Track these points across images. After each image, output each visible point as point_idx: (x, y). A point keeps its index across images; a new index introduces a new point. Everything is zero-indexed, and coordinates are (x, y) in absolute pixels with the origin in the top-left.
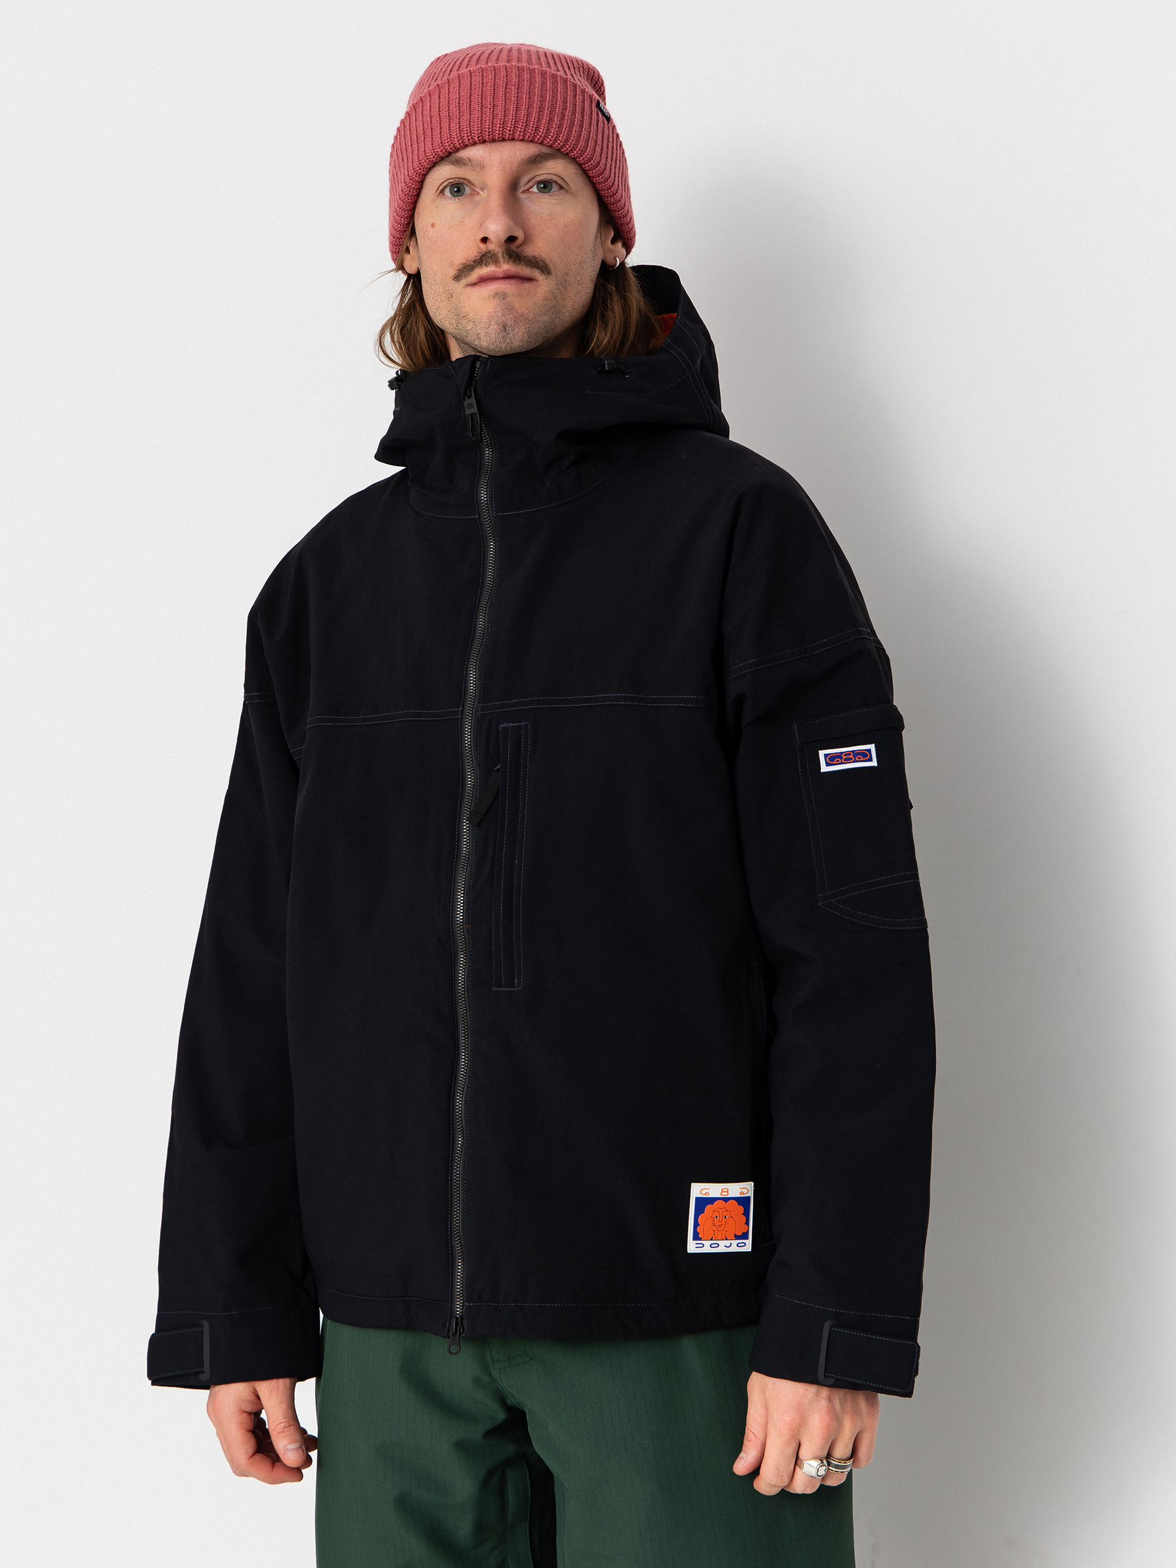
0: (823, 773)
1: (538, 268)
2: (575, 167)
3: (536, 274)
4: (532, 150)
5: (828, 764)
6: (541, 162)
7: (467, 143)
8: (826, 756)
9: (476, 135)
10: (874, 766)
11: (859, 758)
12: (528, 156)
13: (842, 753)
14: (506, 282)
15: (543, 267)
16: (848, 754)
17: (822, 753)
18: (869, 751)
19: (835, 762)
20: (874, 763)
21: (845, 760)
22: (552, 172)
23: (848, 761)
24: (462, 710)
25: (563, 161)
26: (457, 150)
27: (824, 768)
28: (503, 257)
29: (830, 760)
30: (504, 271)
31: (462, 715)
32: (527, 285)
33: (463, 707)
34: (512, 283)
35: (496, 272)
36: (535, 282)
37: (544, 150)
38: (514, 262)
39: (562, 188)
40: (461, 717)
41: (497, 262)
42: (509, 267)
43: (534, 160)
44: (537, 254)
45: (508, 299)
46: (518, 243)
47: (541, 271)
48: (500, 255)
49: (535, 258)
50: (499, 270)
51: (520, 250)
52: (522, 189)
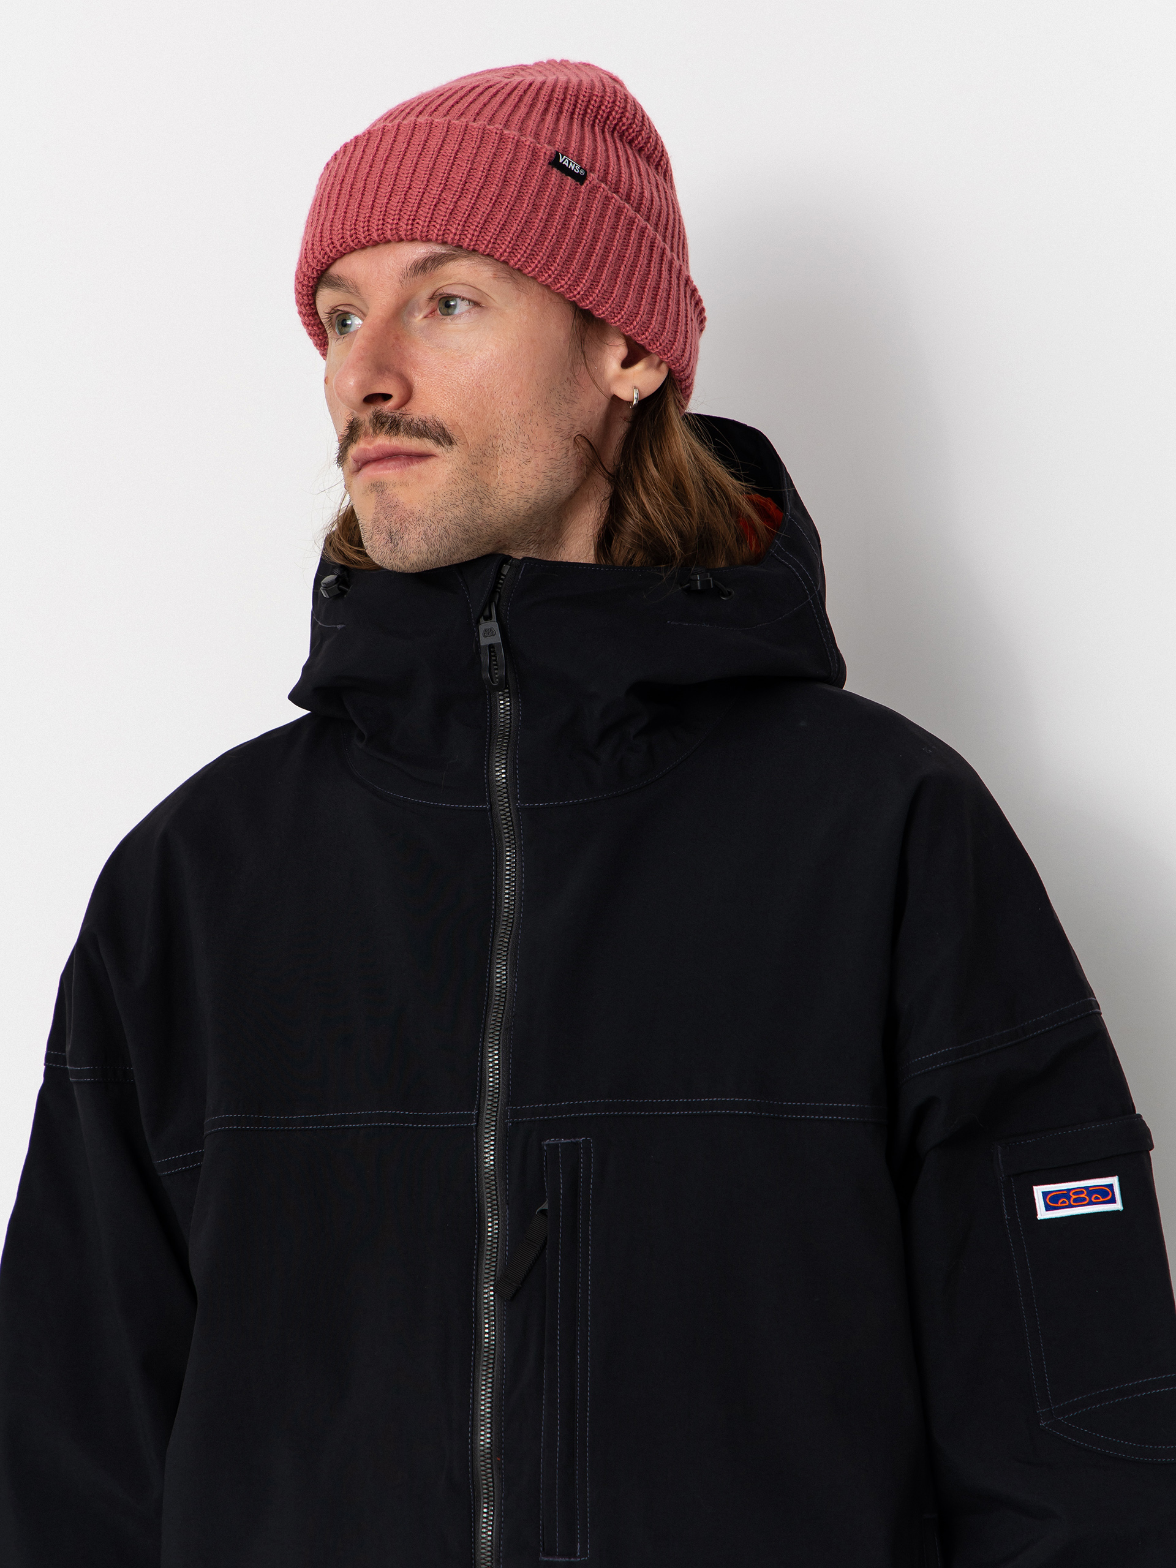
0: (1041, 1220)
1: (431, 438)
2: (492, 269)
3: (427, 445)
4: (419, 251)
5: (1048, 1208)
6: (436, 267)
8: (1045, 1194)
10: (1118, 1211)
11: (1097, 1198)
12: (414, 261)
13: (1069, 1190)
14: (381, 467)
15: (443, 437)
16: (1078, 1191)
17: (1038, 1191)
18: (1111, 1186)
19: (1059, 1205)
20: (1118, 1206)
21: (1075, 1200)
22: (456, 281)
23: (1079, 1202)
24: (478, 1115)
25: (470, 262)
27: (1043, 1214)
28: (373, 427)
29: (1053, 1201)
30: (375, 447)
31: (477, 1121)
32: (417, 467)
33: (479, 1109)
34: (391, 464)
35: (365, 450)
36: (431, 462)
37: (438, 249)
38: (387, 433)
39: (476, 304)
40: (477, 1126)
41: (366, 434)
42: (384, 441)
43: (423, 267)
44: (429, 416)
45: (388, 492)
46: (391, 403)
47: (438, 442)
48: (368, 424)
49: (424, 422)
50: (369, 447)
51: (397, 414)
52: (422, 316)
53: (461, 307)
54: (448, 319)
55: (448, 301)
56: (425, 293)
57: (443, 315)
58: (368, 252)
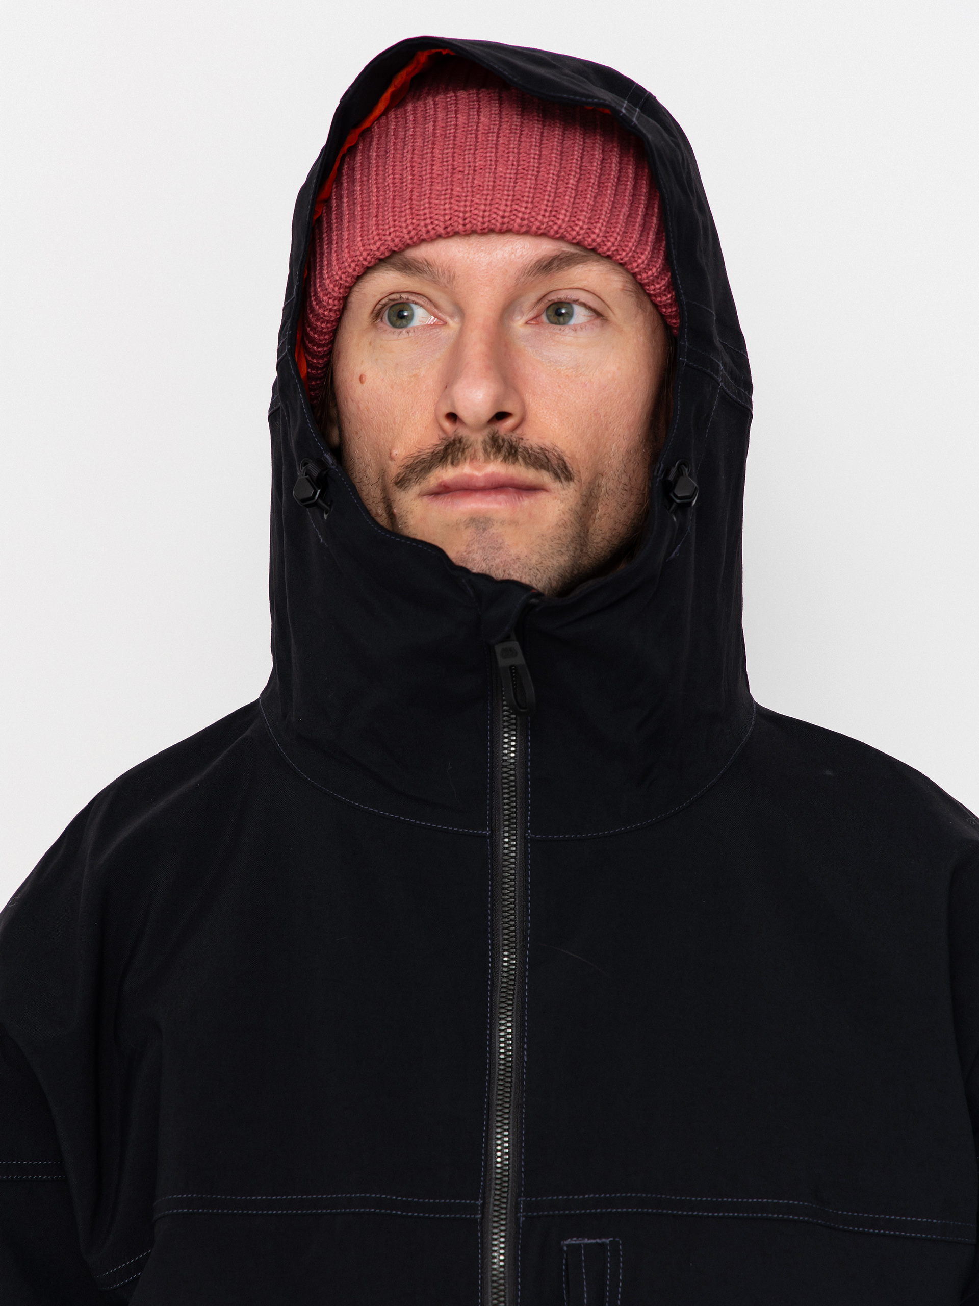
1: (548, 470)
2: (622, 279)
3: (545, 478)
4: (546, 248)
6: (559, 268)
7: (425, 236)
9: (441, 224)
12: (536, 259)
14: (489, 499)
22: (580, 286)
24: (483, 1205)
25: (601, 268)
26: (408, 246)
28: (485, 450)
30: (486, 475)
31: (483, 1213)
32: (527, 502)
33: (484, 1199)
34: (501, 497)
35: (471, 477)
36: (542, 496)
37: (566, 248)
38: (505, 459)
39: (598, 314)
40: (482, 1218)
41: (473, 458)
42: (496, 468)
43: (547, 266)
44: (547, 443)
45: (492, 530)
46: (509, 423)
47: (557, 476)
48: (479, 447)
49: (543, 450)
50: (476, 473)
51: (514, 436)
52: (525, 318)
53: (580, 315)
54: (566, 330)
55: (560, 309)
56: (533, 297)
57: (551, 323)
58: (474, 240)
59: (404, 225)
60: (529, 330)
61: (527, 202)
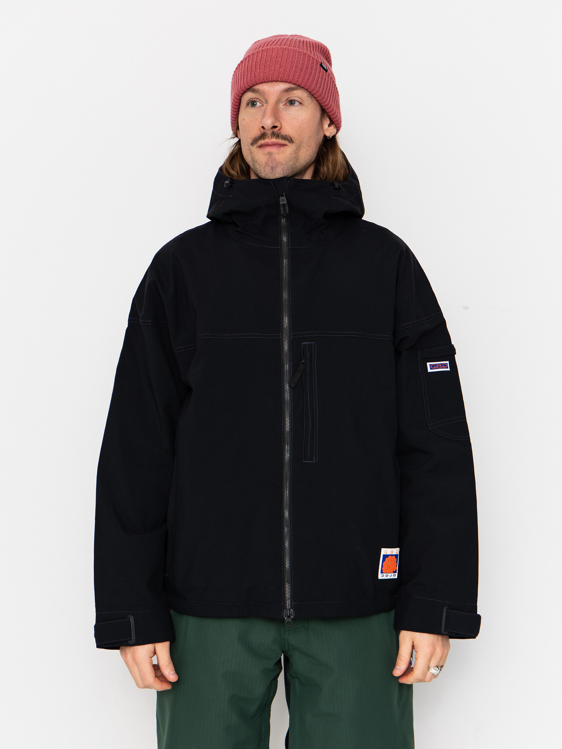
0: (429, 372)
1: (287, 140)
2: (307, 94)
3: (286, 142)
4: (287, 85)
5: (431, 369)
6: (291, 91)
7: (258, 83)
8: (430, 365)
9: (261, 79)
10: (448, 371)
11: (444, 367)
12: (285, 89)
13: (436, 364)
14: (272, 148)
15: (291, 141)
16: (438, 365)
17: (428, 364)
18: (447, 364)
19: (434, 368)
20: (448, 369)
21: (438, 367)
22: (296, 96)
23: (439, 368)
24: (282, 335)
25: (301, 91)
26: (254, 85)
27: (429, 370)
28: (271, 136)
29: (432, 367)
30: (271, 142)
31: (282, 337)
32: (282, 148)
33: (282, 333)
34: (275, 147)
35: (268, 142)
36: (286, 147)
37: (292, 86)
38: (276, 138)
39: (300, 103)
41: (268, 137)
42: (274, 140)
43: (287, 90)
44: (287, 134)
45: (273, 155)
46: (277, 129)
47: (290, 142)
48: (270, 135)
49: (286, 136)
50: (269, 141)
51: (278, 132)
52: (282, 104)
53: (297, 103)
54: (293, 107)
55: (292, 102)
56: (285, 98)
57: (290, 105)
58: (270, 83)
59: (253, 80)
60: (284, 107)
61: (282, 74)
